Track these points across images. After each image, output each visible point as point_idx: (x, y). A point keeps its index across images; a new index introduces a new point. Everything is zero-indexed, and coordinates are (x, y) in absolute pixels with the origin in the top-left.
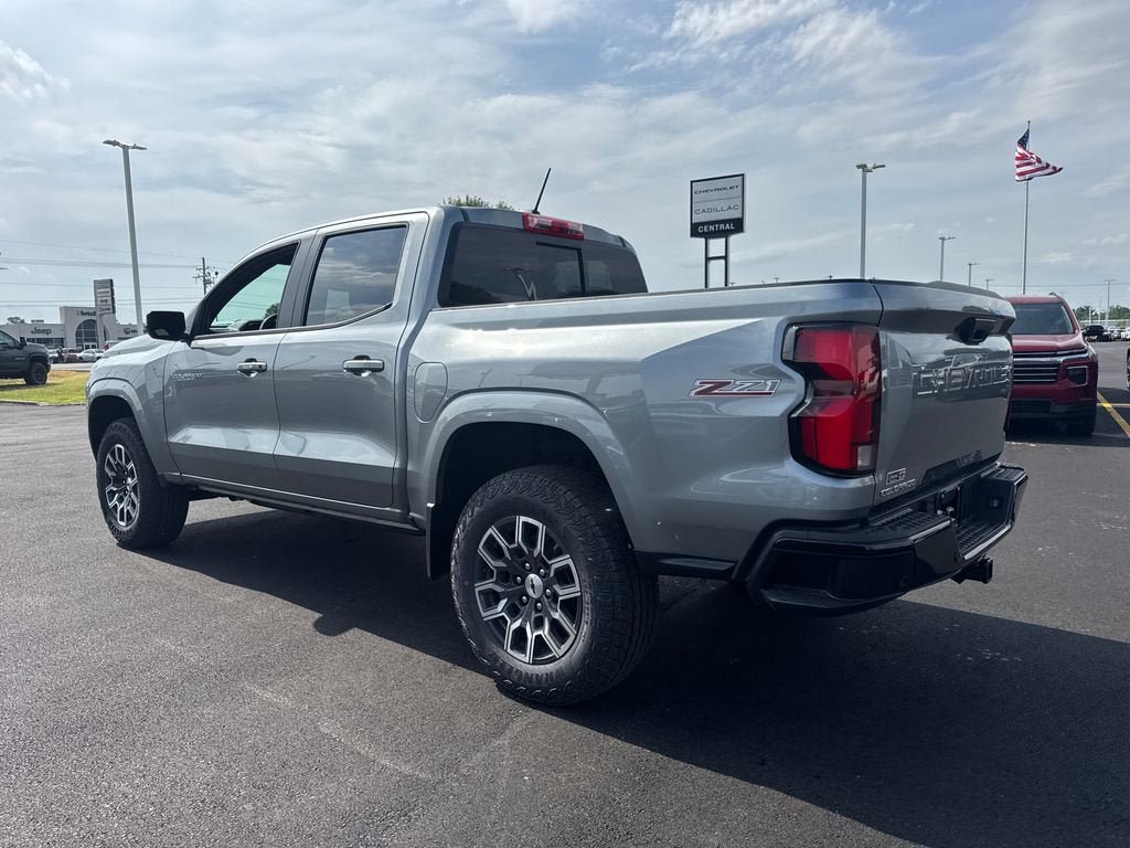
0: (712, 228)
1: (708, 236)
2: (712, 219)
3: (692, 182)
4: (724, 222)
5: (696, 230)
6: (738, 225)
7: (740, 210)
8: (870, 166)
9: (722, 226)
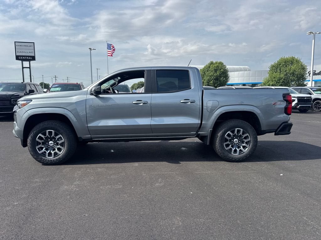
0: (24, 58)
1: (23, 60)
2: (23, 55)
3: (15, 42)
4: (29, 56)
5: (18, 58)
6: (33, 58)
7: (34, 53)
8: (92, 49)
9: (28, 58)
